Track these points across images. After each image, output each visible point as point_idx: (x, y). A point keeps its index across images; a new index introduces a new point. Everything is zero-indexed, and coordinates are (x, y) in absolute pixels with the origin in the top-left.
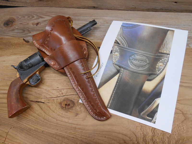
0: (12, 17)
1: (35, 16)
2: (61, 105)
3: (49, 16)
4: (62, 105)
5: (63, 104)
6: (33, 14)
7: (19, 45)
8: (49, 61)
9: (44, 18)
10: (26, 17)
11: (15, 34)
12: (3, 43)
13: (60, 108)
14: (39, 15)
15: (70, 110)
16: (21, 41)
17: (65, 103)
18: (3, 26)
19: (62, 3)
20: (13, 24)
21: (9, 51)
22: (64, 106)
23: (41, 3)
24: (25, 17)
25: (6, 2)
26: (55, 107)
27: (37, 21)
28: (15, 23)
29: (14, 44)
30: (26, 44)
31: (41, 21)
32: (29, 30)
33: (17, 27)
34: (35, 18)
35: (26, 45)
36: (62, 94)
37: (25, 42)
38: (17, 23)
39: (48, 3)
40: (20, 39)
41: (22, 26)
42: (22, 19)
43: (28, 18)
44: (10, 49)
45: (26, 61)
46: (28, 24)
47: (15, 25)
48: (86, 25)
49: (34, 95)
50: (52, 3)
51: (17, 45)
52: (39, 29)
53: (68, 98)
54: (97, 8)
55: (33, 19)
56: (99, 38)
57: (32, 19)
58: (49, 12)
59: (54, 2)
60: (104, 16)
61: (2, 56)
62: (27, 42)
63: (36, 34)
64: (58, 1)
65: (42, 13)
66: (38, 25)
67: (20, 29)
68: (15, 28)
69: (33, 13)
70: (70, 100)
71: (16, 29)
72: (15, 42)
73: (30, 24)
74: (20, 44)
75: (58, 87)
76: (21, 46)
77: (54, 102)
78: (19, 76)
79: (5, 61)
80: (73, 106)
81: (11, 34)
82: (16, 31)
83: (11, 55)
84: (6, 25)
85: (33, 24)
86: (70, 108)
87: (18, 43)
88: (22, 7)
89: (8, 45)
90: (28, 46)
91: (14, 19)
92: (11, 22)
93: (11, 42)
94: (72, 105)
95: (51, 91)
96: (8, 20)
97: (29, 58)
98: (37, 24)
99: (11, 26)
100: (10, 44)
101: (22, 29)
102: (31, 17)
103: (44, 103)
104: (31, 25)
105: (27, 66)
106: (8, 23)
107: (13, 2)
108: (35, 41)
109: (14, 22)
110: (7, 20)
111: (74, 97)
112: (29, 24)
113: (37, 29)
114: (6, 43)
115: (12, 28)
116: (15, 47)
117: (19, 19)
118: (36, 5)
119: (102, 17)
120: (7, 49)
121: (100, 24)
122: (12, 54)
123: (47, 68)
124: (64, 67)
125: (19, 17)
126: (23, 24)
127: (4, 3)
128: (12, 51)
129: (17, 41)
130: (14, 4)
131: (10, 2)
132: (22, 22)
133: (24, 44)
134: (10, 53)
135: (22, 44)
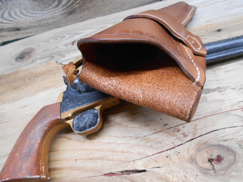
0: (28, 48)
2: (197, 164)
4: (201, 164)
5: (199, 160)
6: (63, 34)
7: (50, 73)
9: (82, 33)
10: (52, 41)
12: (19, 78)
13: (199, 173)
14: (72, 32)
15: (234, 173)
16: (52, 66)
17: (206, 156)
18: (15, 62)
19: (106, 8)
20: (31, 54)
21: (32, 86)
22: (208, 165)
23: (72, 17)
24: (49, 41)
25: (16, 32)
26: (182, 174)
27: (71, 40)
28: (34, 53)
29: (40, 73)
32: (61, 53)
33: (39, 57)
34: (67, 37)
36: (185, 136)
38: (37, 52)
41: (47, 53)
42: (44, 45)
43: (55, 41)
44: (34, 83)
46: (57, 47)
47: (34, 55)
49: (110, 157)
50: (89, 13)
51: (46, 73)
53: (206, 143)
55: (64, 39)
57: (62, 40)
59: (93, 9)
61: (19, 99)
64: (100, 6)
67: (46, 57)
68: (36, 58)
70: (214, 145)
71: (38, 59)
72: (42, 70)
74: (52, 71)
75: (166, 125)
76: (54, 73)
77: (171, 163)
79: (27, 106)
80: (235, 160)
82: (39, 61)
83: (37, 92)
84: (20, 60)
85: (66, 45)
86: (228, 168)
89: (30, 79)
91: (31, 49)
92: (27, 53)
93: (34, 72)
94: (231, 158)
95: (151, 136)
96: (22, 53)
98: (73, 43)
99: (29, 58)
100: (32, 76)
102: (59, 39)
103: (144, 171)
104: (62, 47)
106: (23, 56)
107: (27, 29)
109: (32, 52)
111: (222, 135)
112: (59, 46)
114: (24, 77)
115: (31, 60)
116: (42, 78)
117: (40, 46)
118: (63, 25)
120: (27, 86)
122: (39, 91)
126: (48, 49)
127: (13, 35)
128: (39, 84)
129: (46, 67)
130: (29, 33)
131: (23, 31)
132: (46, 49)
133: (59, 69)
134: (35, 89)
135: (55, 70)
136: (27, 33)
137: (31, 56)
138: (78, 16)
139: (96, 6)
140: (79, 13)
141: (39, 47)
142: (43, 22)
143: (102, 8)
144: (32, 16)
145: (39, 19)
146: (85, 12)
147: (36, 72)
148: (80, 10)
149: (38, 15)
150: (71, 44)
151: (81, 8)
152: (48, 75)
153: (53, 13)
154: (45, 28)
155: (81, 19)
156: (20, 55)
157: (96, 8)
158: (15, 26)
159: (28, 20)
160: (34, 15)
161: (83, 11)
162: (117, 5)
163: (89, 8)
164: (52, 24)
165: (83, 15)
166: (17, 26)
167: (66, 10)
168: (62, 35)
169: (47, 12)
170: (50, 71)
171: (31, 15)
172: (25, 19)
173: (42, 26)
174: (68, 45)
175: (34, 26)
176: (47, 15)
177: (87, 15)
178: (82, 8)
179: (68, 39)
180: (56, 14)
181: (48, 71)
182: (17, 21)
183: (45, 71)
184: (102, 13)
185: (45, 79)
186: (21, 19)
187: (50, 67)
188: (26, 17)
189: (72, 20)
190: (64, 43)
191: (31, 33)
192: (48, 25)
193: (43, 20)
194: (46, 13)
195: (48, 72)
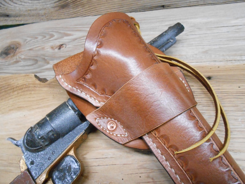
0: (14, 42)
1: (54, 34)
3: (80, 30)
7: (27, 89)
8: (100, 121)
9: (71, 36)
10: (40, 37)
11: (20, 68)
14: (62, 32)
16: (30, 80)
19: (102, 7)
20: (17, 52)
21: (6, 102)
23: (65, 11)
24: (36, 38)
25: (5, 18)
27: (59, 42)
28: (20, 50)
29: (17, 87)
30: (40, 85)
31: (67, 41)
32: (46, 58)
33: (23, 57)
34: (56, 37)
35: (41, 87)
37: (38, 82)
38: (23, 50)
39: (77, 10)
40: (28, 75)
41: (32, 53)
42: (31, 41)
43: (43, 39)
44: (10, 98)
45: (41, 124)
47: (19, 53)
48: (165, 35)
50: (83, 10)
51: (22, 89)
52: (64, 55)
54: (168, 7)
55: (52, 39)
56: (193, 60)
57: (50, 39)
58: (80, 25)
59: (87, 6)
60: (188, 19)
62: (44, 80)
63: (61, 62)
64: (96, 4)
65: (67, 28)
66: (62, 49)
67: (29, 59)
68: (20, 58)
69: (51, 30)
71: (22, 59)
72: (19, 83)
73: (48, 48)
74: (29, 87)
76: (30, 90)
78: (26, 168)
81: (13, 69)
82: (22, 63)
83: (10, 110)
84: (4, 56)
85: (52, 48)
87: (25, 85)
88: (32, 23)
89: (6, 91)
90: (45, 89)
91: (18, 44)
92: (13, 48)
93: (11, 83)
96: (8, 47)
97: (48, 119)
98: (60, 47)
99: (14, 56)
100: (9, 89)
101: (33, 58)
102: (48, 37)
104: (48, 50)
105: (44, 138)
106: (8, 51)
107: (17, 16)
108: (60, 76)
109: (17, 48)
110: (6, 47)
112: (46, 48)
113: (61, 56)
114: (1, 88)
115: (14, 59)
116: (18, 93)
117: (27, 42)
118: (55, 18)
119: (185, 21)
120: (2, 99)
121: (186, 33)
122: (12, 110)
123: (91, 136)
124: (145, 135)
125: (26, 40)
126: (34, 49)
127: (2, 21)
128: (13, 101)
129: (23, 80)
130: (19, 21)
131: (12, 18)
132: (32, 47)
133: (36, 86)
134: (9, 107)
135: (32, 87)
136: (16, 21)
137: (16, 53)
138: (71, 11)
139: (91, 3)
140: (72, 8)
141: (25, 43)
142: (33, 12)
143: (97, 6)
144: (22, 5)
145: (29, 9)
146: (78, 8)
147: (13, 84)
148: (73, 5)
149: (28, 4)
150: (58, 48)
151: (74, 4)
152: (24, 91)
153: (44, 4)
154: (36, 18)
155: (74, 14)
156: (6, 50)
157: (91, 5)
158: (4, 12)
159: (18, 8)
160: (23, 4)
161: (77, 7)
162: (115, 5)
163: (84, 4)
164: (43, 16)
165: (76, 11)
166: (6, 12)
167: (58, 3)
168: (51, 33)
169: (38, 3)
170: (26, 86)
171: (20, 3)
172: (14, 6)
173: (33, 16)
174: (55, 48)
175: (24, 15)
176: (38, 5)
177: (80, 11)
178: (76, 4)
179: (56, 39)
180: (48, 6)
181: (24, 86)
182: (6, 7)
183: (22, 85)
184: (97, 11)
185: (21, 95)
186: (9, 6)
187: (27, 82)
188: (15, 5)
189: (64, 14)
190: (51, 44)
191: (21, 21)
192: (39, 16)
193: (33, 10)
194: (36, 3)
195: (25, 88)
